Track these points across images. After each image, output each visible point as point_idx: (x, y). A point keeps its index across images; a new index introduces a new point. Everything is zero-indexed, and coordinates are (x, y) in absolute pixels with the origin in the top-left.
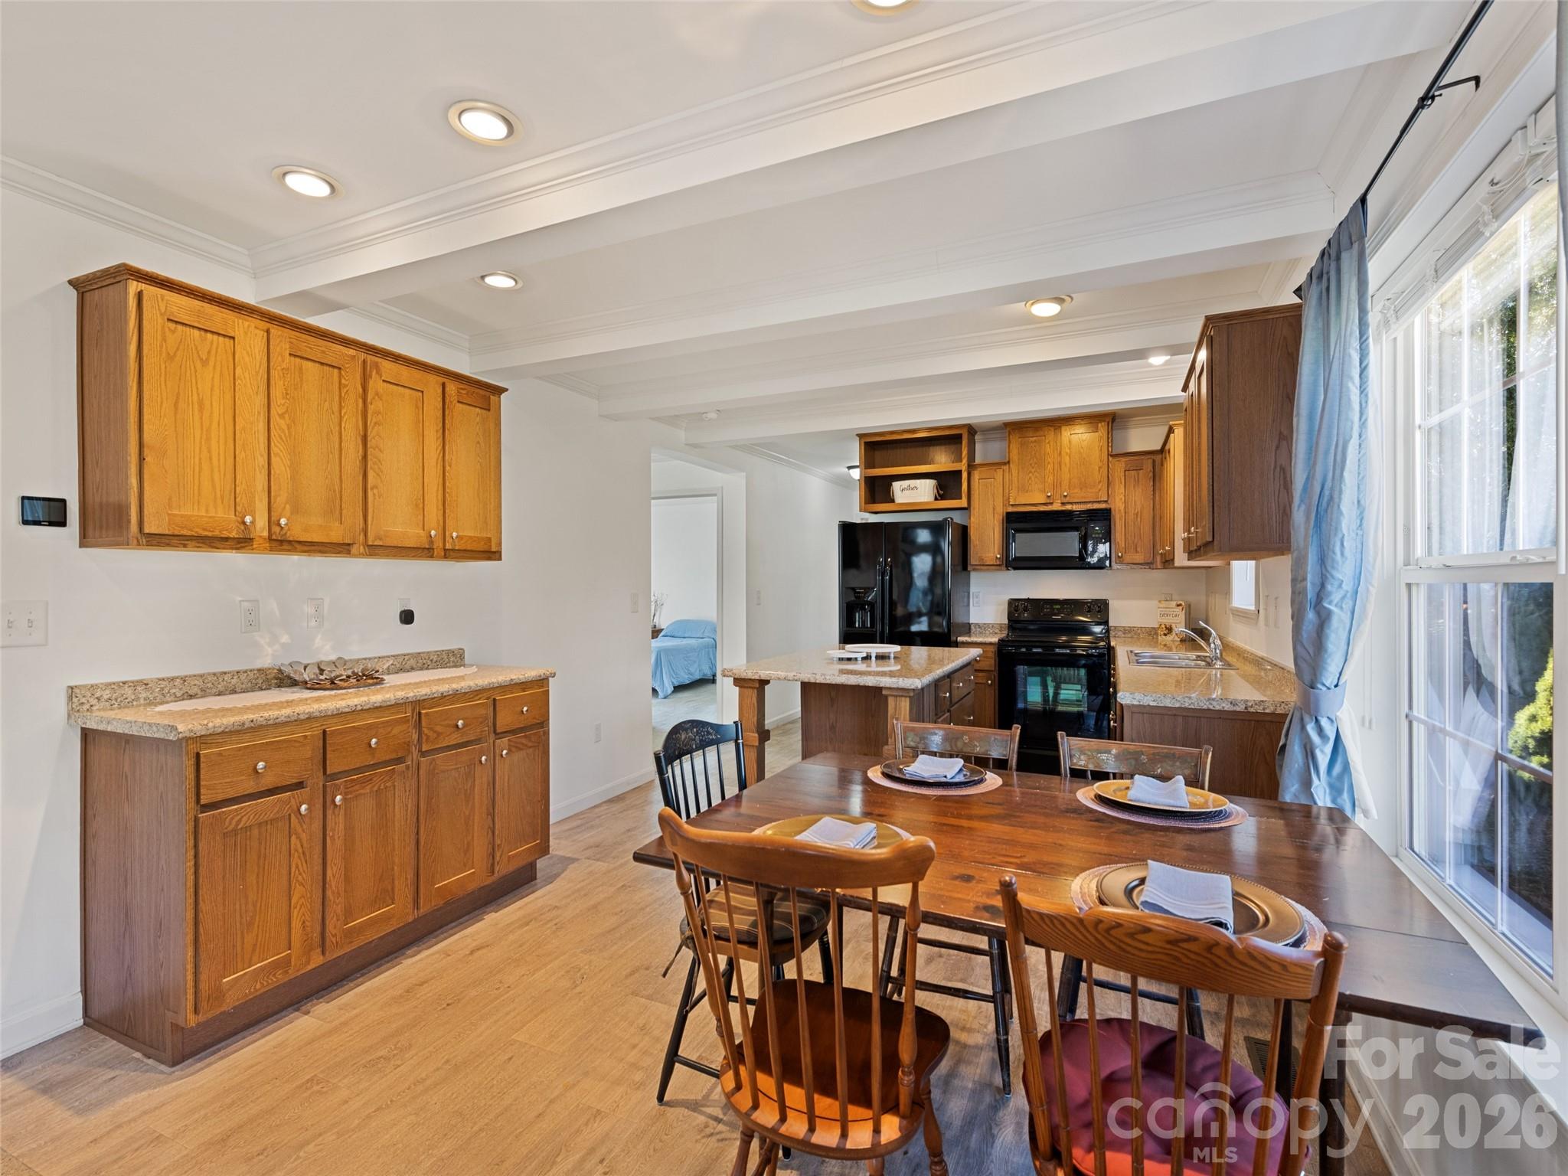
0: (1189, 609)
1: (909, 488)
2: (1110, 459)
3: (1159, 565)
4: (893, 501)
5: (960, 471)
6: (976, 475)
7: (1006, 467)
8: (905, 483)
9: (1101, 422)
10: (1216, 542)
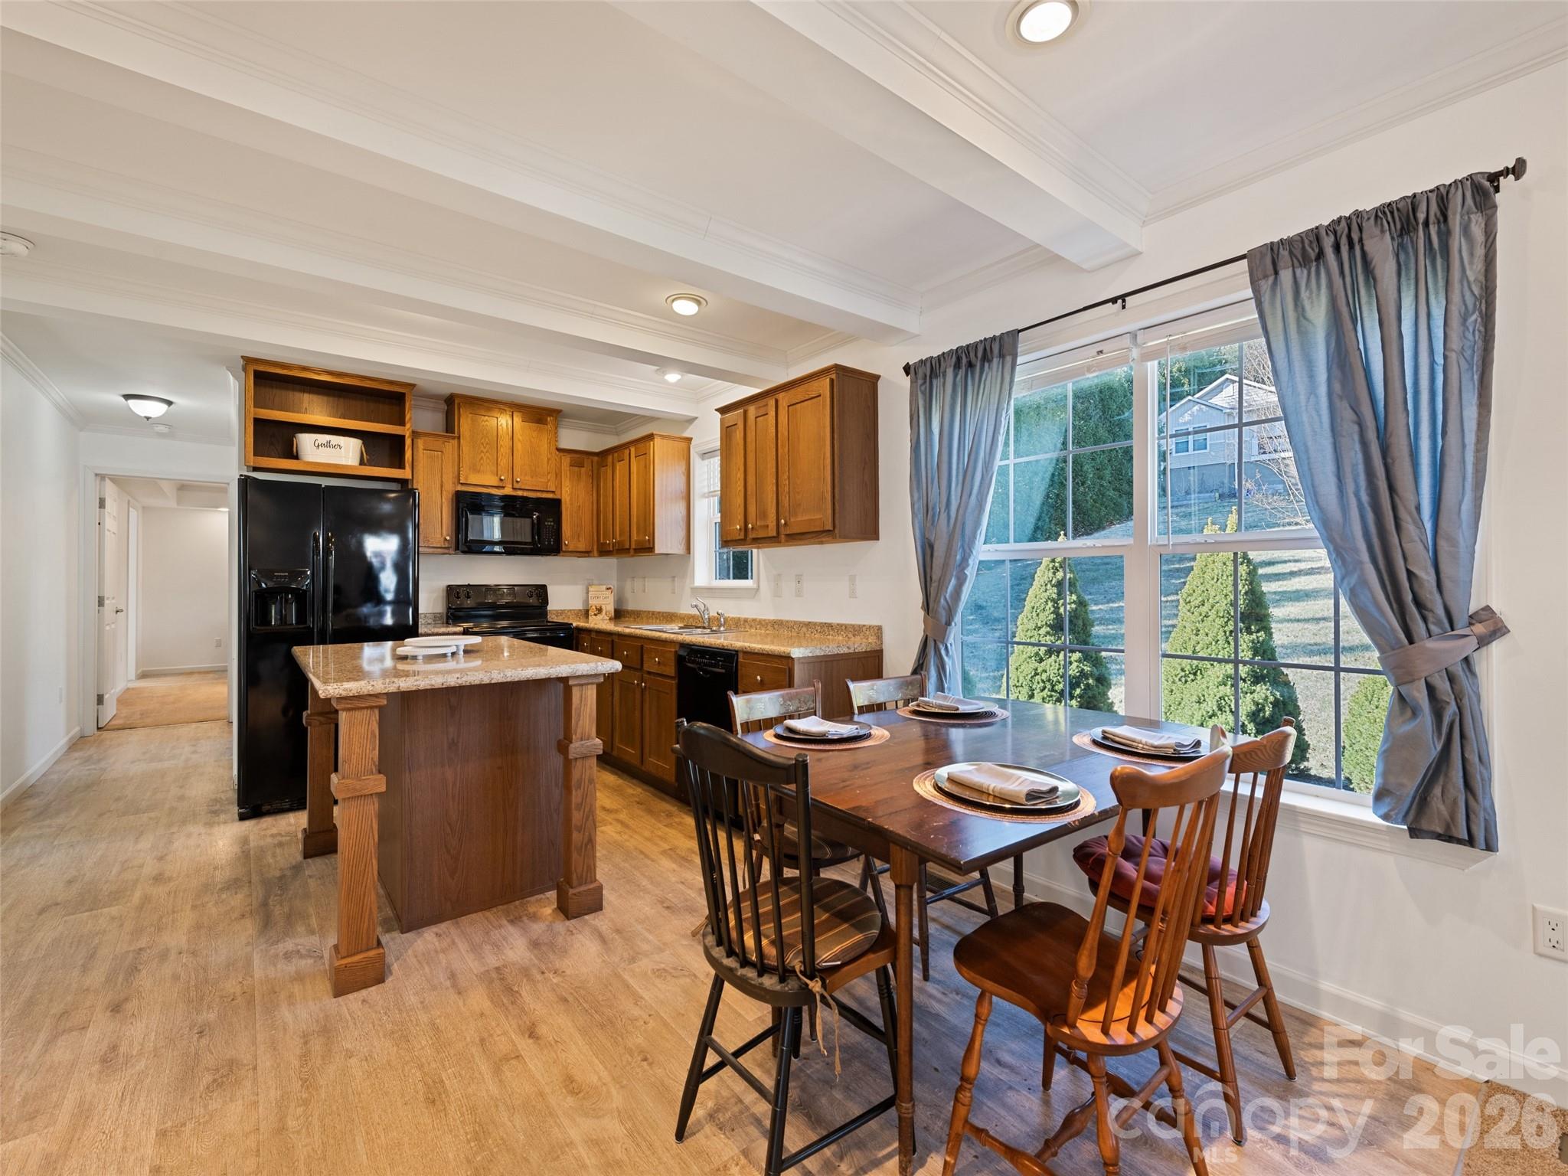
0: (616, 592)
1: (328, 445)
2: (555, 453)
4: (296, 457)
5: (403, 436)
6: (420, 443)
7: (455, 442)
9: (549, 416)
10: (837, 531)
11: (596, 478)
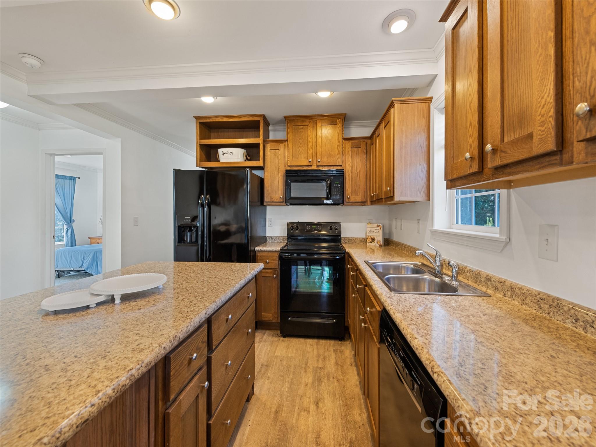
0: (383, 228)
1: (227, 153)
2: (343, 141)
3: (369, 203)
4: (218, 161)
5: (259, 144)
6: (268, 147)
7: (286, 143)
8: (225, 150)
9: (338, 119)
11: (368, 152)
